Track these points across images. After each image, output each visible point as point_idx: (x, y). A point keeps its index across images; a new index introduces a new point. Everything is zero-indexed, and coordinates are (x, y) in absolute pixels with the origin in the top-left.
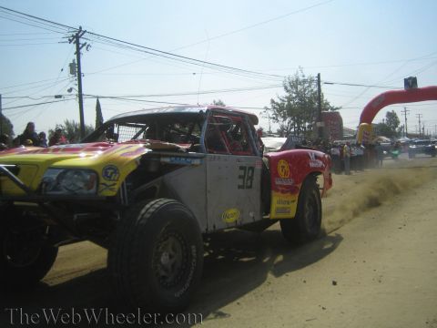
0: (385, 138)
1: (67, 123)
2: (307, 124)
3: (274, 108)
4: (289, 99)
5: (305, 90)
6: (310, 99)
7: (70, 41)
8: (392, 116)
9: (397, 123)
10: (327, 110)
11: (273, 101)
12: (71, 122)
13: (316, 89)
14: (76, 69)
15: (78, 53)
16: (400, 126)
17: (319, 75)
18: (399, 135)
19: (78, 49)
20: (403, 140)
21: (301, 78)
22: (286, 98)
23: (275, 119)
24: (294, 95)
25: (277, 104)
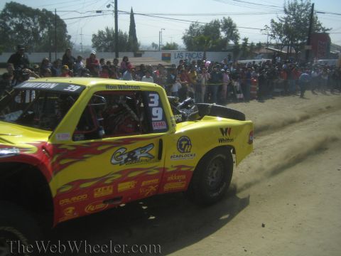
1: (107, 30)
2: (299, 42)
3: (273, 26)
4: (287, 20)
5: (302, 12)
6: (305, 20)
10: (319, 30)
11: (273, 21)
12: (110, 29)
21: (299, 3)
22: (285, 18)
23: (273, 37)
24: (291, 16)
25: (276, 23)
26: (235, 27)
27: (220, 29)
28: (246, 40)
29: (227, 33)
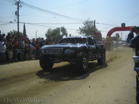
0: (115, 41)
1: (14, 31)
3: (80, 30)
4: (85, 27)
5: (90, 25)
6: (92, 28)
7: (16, 4)
8: (117, 35)
9: (119, 37)
10: (97, 31)
11: (80, 28)
13: (94, 25)
14: (17, 13)
15: (18, 8)
16: (120, 38)
17: (95, 20)
18: (119, 41)
19: (18, 7)
20: (120, 42)
21: (89, 21)
23: (81, 33)
24: (87, 26)
25: (81, 29)
26: (66, 30)
27: (60, 31)
28: (70, 35)
29: (63, 33)
